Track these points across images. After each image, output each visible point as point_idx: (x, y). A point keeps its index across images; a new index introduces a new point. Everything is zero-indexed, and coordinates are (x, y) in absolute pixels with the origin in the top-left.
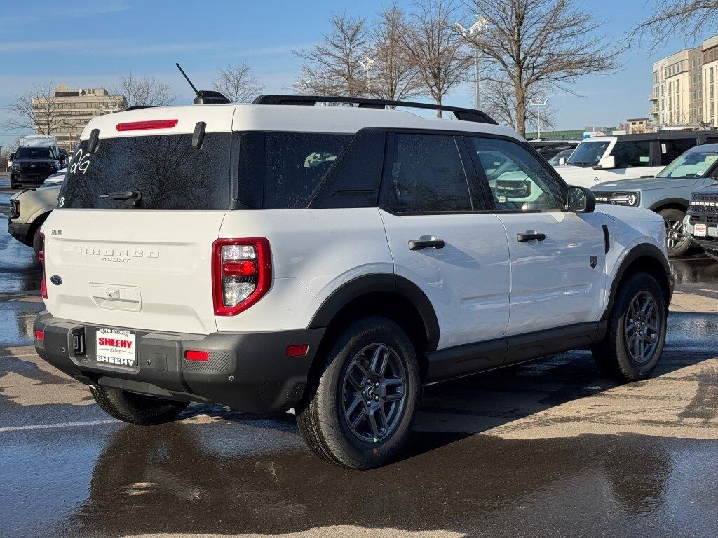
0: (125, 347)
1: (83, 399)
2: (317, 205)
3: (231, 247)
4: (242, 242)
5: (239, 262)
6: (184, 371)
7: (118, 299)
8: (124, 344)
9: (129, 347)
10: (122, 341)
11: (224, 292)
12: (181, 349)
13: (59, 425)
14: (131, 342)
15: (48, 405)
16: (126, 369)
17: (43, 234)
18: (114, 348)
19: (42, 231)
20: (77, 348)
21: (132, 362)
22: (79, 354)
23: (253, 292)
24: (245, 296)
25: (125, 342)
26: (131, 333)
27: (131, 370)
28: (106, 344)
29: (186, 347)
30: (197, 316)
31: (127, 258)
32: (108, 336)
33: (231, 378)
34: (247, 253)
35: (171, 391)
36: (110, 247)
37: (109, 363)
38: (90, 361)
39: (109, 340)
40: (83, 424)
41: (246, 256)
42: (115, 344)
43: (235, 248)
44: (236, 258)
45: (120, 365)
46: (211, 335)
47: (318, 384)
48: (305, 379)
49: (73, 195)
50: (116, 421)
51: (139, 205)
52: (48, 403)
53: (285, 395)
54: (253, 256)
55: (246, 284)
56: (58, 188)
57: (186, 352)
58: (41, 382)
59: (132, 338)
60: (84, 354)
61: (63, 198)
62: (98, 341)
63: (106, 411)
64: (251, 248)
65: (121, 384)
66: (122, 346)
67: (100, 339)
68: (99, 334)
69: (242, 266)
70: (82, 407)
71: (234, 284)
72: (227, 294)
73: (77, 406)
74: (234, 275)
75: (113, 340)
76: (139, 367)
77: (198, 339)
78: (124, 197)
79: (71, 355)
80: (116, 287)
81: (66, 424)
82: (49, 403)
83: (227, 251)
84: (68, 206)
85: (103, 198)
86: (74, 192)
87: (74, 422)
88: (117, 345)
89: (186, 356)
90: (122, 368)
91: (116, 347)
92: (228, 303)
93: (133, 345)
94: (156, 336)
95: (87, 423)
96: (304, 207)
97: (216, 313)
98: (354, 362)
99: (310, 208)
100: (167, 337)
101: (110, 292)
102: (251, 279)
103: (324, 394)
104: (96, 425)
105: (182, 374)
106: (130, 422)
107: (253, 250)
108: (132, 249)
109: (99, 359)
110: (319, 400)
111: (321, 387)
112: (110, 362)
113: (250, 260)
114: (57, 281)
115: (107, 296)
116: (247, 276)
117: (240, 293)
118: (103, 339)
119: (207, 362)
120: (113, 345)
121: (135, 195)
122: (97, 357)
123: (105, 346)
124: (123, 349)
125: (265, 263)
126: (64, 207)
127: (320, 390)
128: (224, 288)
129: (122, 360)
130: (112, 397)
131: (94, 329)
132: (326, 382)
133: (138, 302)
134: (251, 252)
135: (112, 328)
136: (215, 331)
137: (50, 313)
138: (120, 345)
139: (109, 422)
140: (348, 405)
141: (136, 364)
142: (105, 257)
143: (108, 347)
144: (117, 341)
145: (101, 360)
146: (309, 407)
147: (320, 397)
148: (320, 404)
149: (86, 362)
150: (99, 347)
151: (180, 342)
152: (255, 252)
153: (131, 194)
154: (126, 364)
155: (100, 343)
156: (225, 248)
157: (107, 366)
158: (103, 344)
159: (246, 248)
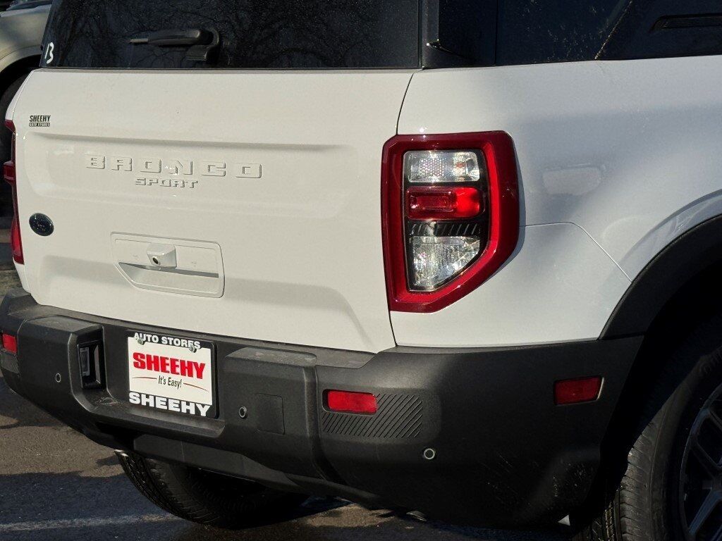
0: (191, 375)
1: (103, 462)
2: (618, 50)
3: (423, 154)
4: (448, 143)
5: (442, 189)
6: (323, 435)
7: (172, 269)
8: (188, 368)
9: (200, 376)
10: (182, 362)
11: (411, 257)
12: (313, 385)
13: (53, 524)
14: (203, 365)
15: (30, 475)
16: (193, 424)
17: (11, 124)
18: (166, 376)
19: (9, 117)
20: (88, 373)
21: (207, 408)
22: (92, 388)
23: (477, 257)
24: (457, 267)
25: (190, 363)
26: (203, 345)
27: (205, 426)
28: (150, 368)
29: (325, 380)
30: (347, 309)
31: (191, 179)
32: (153, 349)
33: (429, 454)
34: (463, 168)
35: (293, 476)
36: (153, 154)
37: (155, 410)
38: (115, 402)
39: (156, 358)
40: (102, 521)
41: (458, 173)
42: (168, 368)
43: (433, 156)
44: (435, 179)
45: (179, 415)
46: (382, 354)
47: (625, 463)
48: (595, 454)
49: (72, 31)
50: (169, 516)
51: (217, 60)
52: (28, 470)
53: (550, 488)
54: (476, 174)
55: (461, 240)
56: (44, 11)
57: (326, 392)
58: (14, 421)
59: (204, 356)
60: (103, 386)
61: (52, 45)
62: (131, 360)
63: (150, 497)
64: (471, 155)
65: (183, 453)
66: (183, 373)
67: (136, 355)
68: (133, 345)
69: (453, 198)
70: (99, 481)
71: (430, 238)
72: (416, 262)
73: (89, 479)
74: (429, 220)
75: (163, 359)
76: (221, 420)
77: (353, 362)
78: (183, 41)
79: (76, 391)
80: (169, 242)
81: (68, 522)
82: (32, 471)
83: (416, 162)
84: (63, 61)
85: (136, 44)
86: (75, 23)
87: (85, 517)
88: (173, 371)
89: (326, 403)
90: (185, 423)
91: (170, 375)
92: (419, 282)
93: (207, 372)
94: (259, 355)
95: (110, 521)
96: (588, 56)
97: (393, 306)
98: (705, 413)
99: (602, 58)
100: (282, 358)
101: (156, 255)
102: (470, 229)
103: (639, 487)
104: (129, 526)
105: (317, 440)
106: (200, 521)
107: (476, 160)
108: (204, 158)
109: (134, 399)
110: (627, 500)
111: (631, 471)
112: (158, 406)
113: (468, 183)
114: (42, 225)
115: (149, 263)
116: (464, 221)
117: (446, 258)
118: (142, 356)
119: (374, 416)
120: (164, 370)
121: (206, 38)
122: (131, 395)
123: (145, 372)
124: (186, 379)
125: (502, 187)
126: (52, 65)
127: (630, 478)
128: (410, 247)
129: (184, 404)
130: (161, 472)
131: (122, 331)
132: (642, 459)
133: (216, 275)
134: (470, 164)
135: (161, 333)
136: (388, 345)
137: (30, 295)
138: (178, 370)
139: (155, 518)
140: (692, 509)
141: (215, 411)
142: (142, 176)
143: (153, 373)
144: (173, 361)
145: (138, 402)
146: (602, 514)
147: (628, 495)
148: (629, 511)
149: (107, 405)
150: (133, 372)
151: (312, 370)
152: (481, 166)
153: (198, 34)
154: (193, 412)
155: (136, 365)
156: (411, 155)
157: (152, 416)
158: (143, 367)
159: (459, 156)
